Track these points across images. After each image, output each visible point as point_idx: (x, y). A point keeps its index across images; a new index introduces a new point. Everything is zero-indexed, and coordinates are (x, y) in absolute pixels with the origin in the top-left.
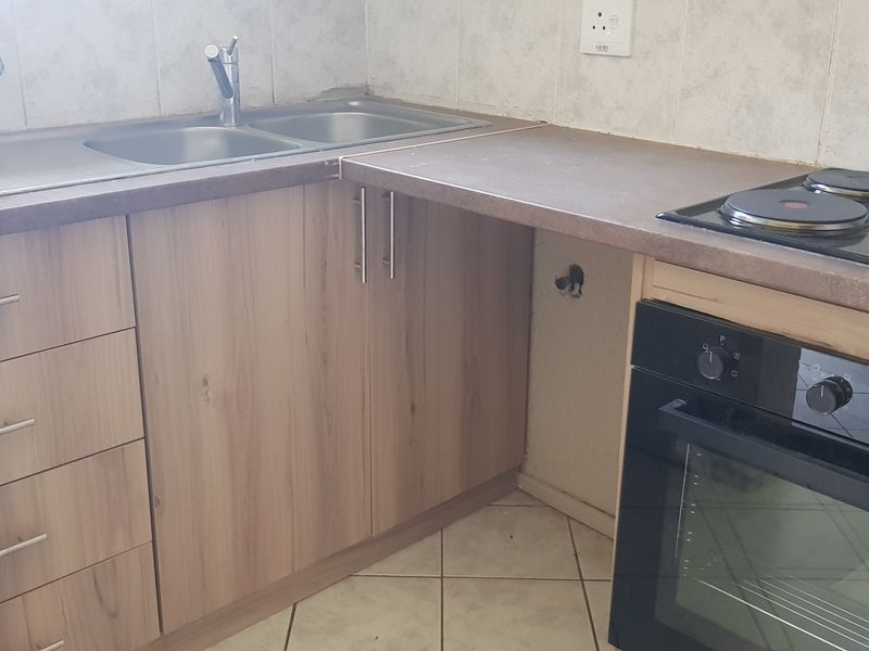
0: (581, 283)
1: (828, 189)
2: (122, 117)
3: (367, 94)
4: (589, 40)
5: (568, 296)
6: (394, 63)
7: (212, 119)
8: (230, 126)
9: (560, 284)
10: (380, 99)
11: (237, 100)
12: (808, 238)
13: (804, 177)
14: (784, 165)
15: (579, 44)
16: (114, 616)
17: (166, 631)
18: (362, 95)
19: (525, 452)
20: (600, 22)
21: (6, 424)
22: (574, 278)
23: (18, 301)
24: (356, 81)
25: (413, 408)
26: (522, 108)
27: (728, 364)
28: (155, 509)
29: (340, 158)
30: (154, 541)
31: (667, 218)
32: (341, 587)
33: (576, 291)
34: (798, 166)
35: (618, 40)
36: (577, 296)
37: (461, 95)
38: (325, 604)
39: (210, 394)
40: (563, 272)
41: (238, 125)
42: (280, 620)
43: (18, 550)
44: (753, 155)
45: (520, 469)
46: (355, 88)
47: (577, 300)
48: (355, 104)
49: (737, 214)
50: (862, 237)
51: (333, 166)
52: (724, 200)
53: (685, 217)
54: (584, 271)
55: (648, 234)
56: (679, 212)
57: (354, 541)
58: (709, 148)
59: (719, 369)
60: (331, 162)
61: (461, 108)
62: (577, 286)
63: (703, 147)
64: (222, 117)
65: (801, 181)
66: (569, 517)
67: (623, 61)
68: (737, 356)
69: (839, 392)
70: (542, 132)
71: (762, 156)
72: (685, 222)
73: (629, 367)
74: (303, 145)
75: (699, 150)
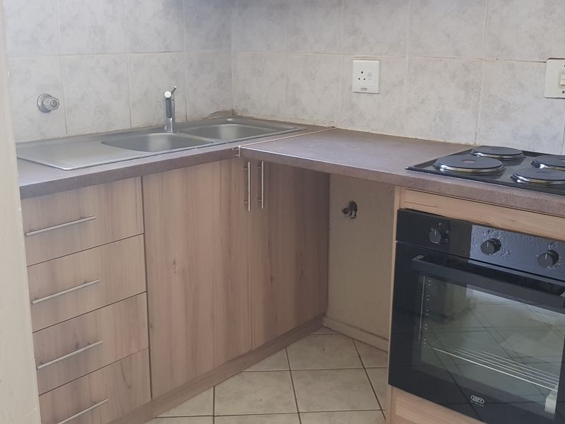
0: (356, 210)
1: (482, 155)
2: (113, 129)
3: (233, 115)
4: (357, 86)
5: (348, 218)
6: (249, 98)
7: (160, 129)
8: (170, 133)
9: (345, 211)
10: (241, 117)
11: (174, 120)
12: (477, 175)
13: (471, 150)
14: (459, 145)
15: (351, 86)
16: (130, 387)
17: (154, 397)
18: (230, 115)
19: (327, 305)
20: (362, 77)
21: (85, 283)
22: (352, 208)
23: (94, 219)
24: (228, 108)
25: (272, 279)
26: (321, 120)
27: (444, 236)
28: (150, 330)
29: (239, 146)
30: (149, 347)
31: (410, 169)
32: (237, 377)
33: (353, 216)
34: (466, 146)
35: (372, 85)
36: (353, 218)
37: (287, 114)
38: (231, 385)
39: (176, 269)
40: (346, 205)
41: (174, 132)
42: (209, 393)
43: (89, 349)
44: (443, 141)
45: (324, 315)
46: (227, 112)
47: (354, 220)
48: (230, 120)
49: (443, 166)
50: (501, 175)
51: (236, 151)
52: (435, 161)
53: (418, 168)
54: (358, 204)
55: (402, 176)
56: (415, 166)
57: (243, 351)
58: (421, 138)
59: (440, 237)
60: (235, 149)
61: (287, 121)
62: (353, 213)
63: (418, 138)
64: (165, 128)
65: (470, 152)
66: (353, 339)
67: (375, 96)
68: (447, 232)
69: (496, 245)
70: (333, 132)
71: (448, 141)
72: (419, 171)
73: (395, 242)
74: (215, 141)
75: (416, 139)
